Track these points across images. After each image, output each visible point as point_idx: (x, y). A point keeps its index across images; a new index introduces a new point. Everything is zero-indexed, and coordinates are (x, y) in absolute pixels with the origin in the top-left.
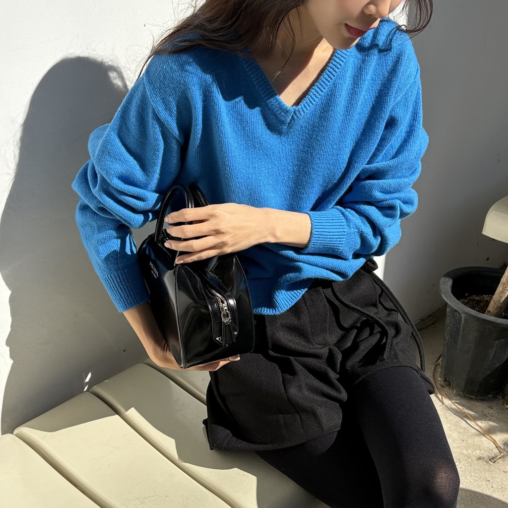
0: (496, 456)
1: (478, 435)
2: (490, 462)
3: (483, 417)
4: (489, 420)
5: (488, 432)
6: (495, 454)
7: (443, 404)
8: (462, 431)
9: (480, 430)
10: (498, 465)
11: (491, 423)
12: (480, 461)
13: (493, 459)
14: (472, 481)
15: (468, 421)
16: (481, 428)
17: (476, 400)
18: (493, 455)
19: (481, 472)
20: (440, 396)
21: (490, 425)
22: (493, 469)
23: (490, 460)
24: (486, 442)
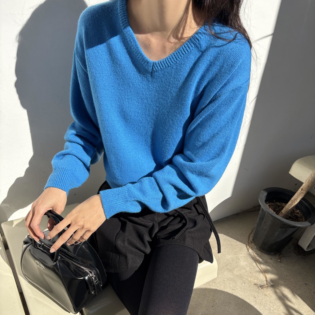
0: (264, 286)
1: (260, 272)
2: (260, 288)
3: (266, 263)
4: (268, 266)
5: (265, 272)
6: (264, 284)
7: (248, 251)
8: (252, 268)
9: (261, 269)
10: (263, 290)
11: (268, 268)
12: (255, 286)
13: (262, 287)
14: (247, 295)
15: (257, 264)
16: (262, 268)
17: (265, 253)
18: (263, 284)
19: (253, 292)
20: (248, 247)
21: (267, 268)
22: (260, 292)
23: (260, 287)
24: (262, 277)
